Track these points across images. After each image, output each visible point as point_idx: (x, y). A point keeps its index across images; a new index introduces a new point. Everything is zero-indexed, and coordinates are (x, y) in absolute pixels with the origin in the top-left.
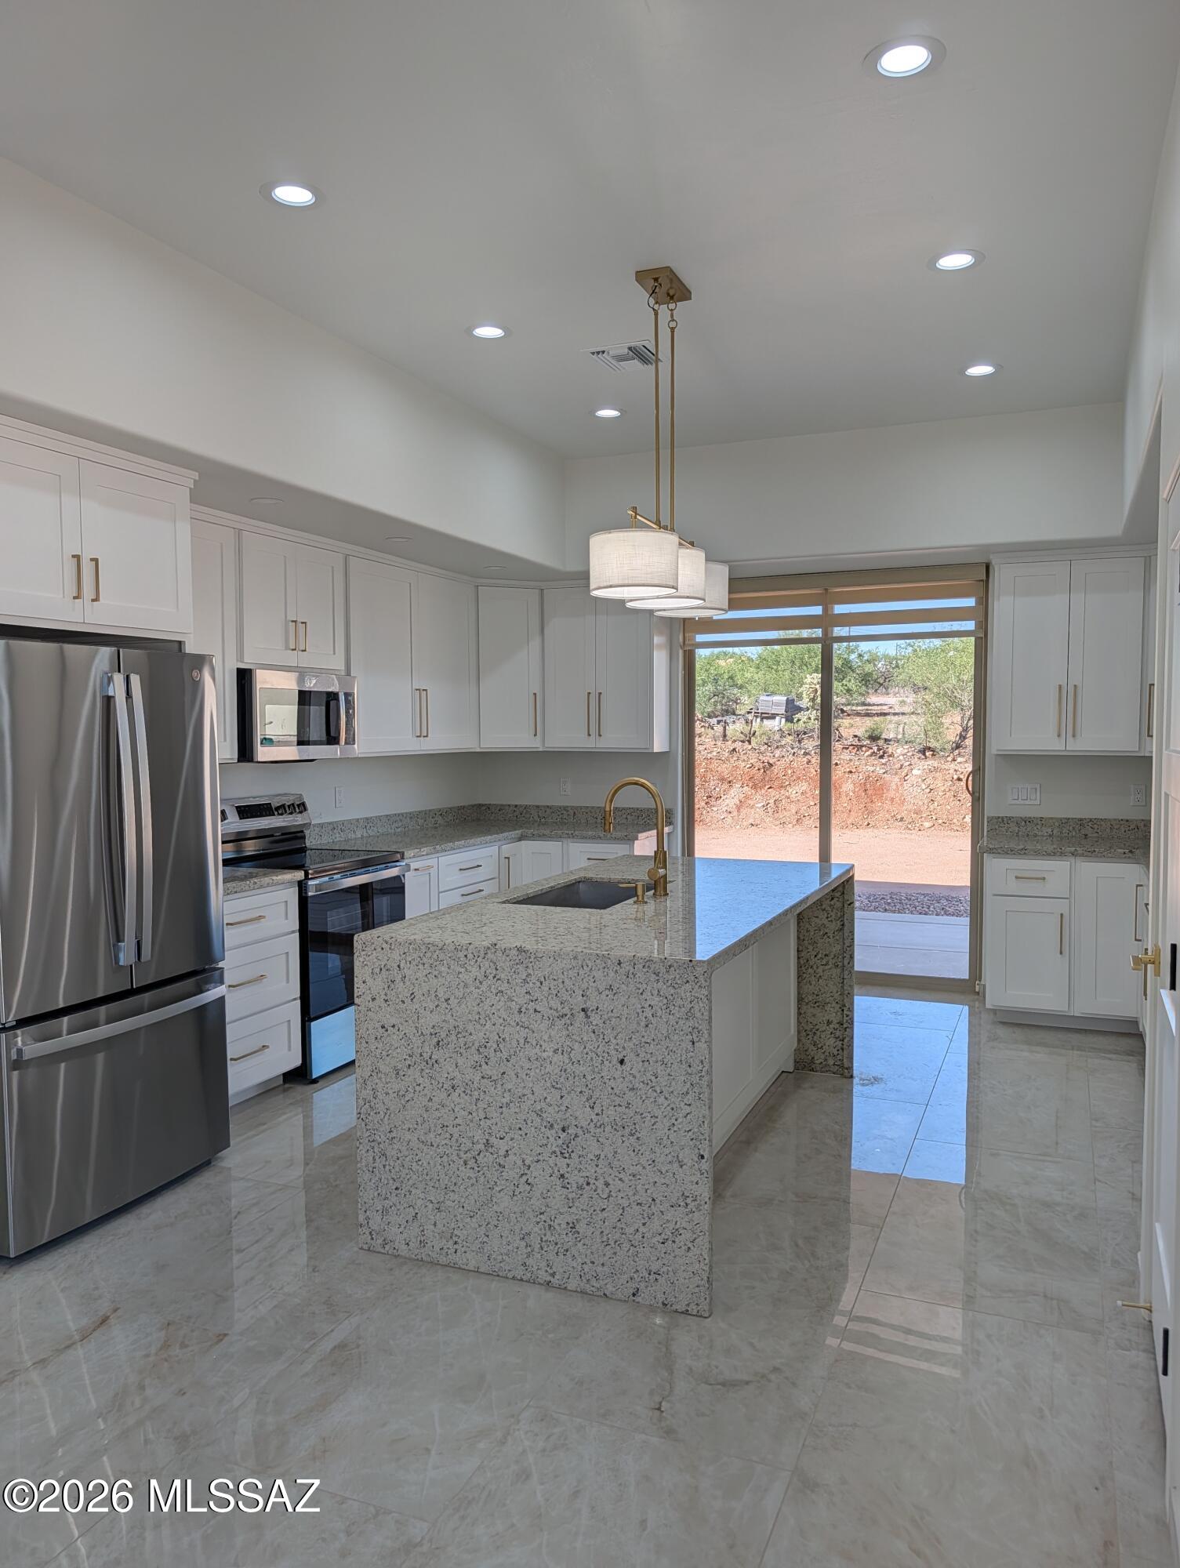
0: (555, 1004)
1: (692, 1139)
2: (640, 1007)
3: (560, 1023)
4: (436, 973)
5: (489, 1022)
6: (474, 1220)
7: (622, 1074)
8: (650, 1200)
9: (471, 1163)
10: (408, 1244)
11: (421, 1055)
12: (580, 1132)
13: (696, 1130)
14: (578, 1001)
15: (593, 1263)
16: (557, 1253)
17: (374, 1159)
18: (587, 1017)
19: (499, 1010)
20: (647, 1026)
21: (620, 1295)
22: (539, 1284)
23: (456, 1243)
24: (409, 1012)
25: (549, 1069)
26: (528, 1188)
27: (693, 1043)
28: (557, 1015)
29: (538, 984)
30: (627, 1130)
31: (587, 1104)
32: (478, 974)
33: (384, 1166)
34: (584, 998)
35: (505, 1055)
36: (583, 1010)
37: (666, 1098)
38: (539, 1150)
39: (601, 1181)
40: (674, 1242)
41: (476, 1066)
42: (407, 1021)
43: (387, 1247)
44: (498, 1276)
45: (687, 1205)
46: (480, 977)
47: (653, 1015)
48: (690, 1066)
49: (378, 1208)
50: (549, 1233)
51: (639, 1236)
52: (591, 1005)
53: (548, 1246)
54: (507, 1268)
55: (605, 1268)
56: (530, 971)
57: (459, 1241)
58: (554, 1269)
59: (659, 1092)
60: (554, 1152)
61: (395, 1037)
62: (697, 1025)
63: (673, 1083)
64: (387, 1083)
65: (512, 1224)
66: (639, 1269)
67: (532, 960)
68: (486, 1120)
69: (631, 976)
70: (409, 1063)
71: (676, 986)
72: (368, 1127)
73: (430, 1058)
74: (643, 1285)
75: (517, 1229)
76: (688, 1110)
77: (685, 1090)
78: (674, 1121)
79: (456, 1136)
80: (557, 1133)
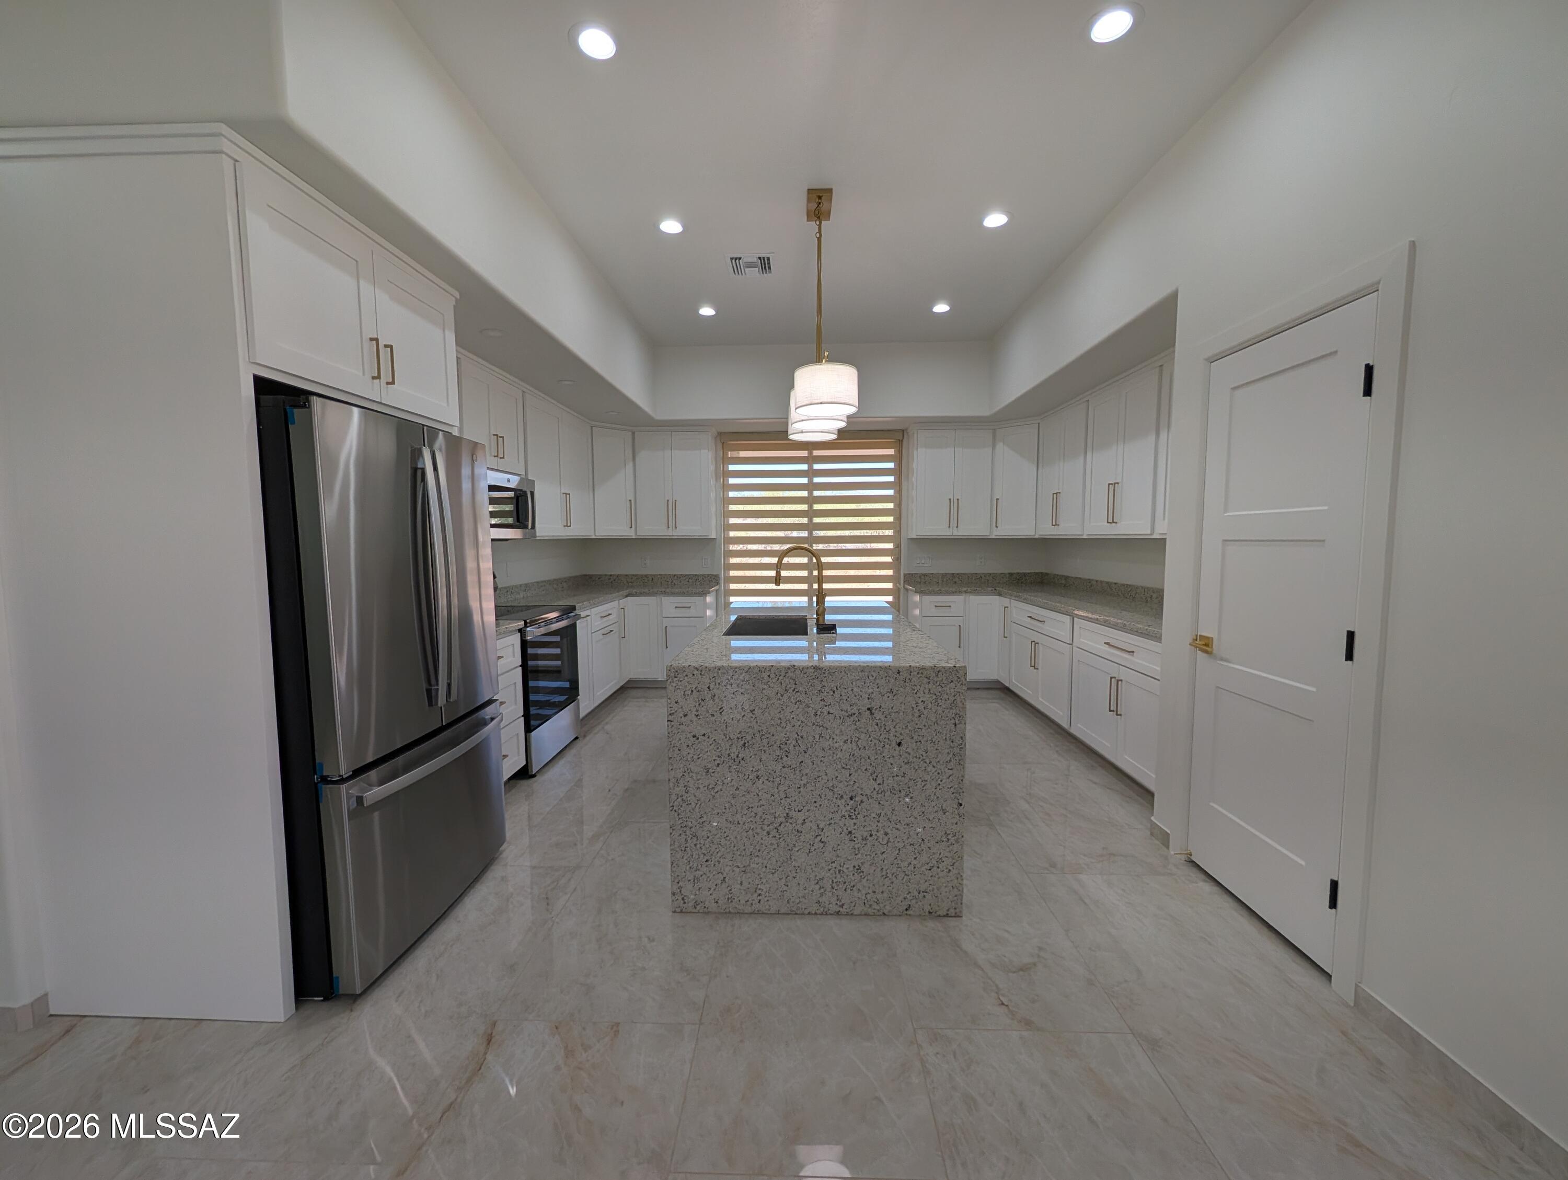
0: (846, 706)
1: (953, 793)
2: (914, 702)
3: (849, 721)
4: (742, 691)
5: (788, 724)
6: (776, 875)
7: (900, 752)
8: (920, 840)
9: (774, 833)
10: (717, 902)
11: (729, 755)
12: (865, 798)
13: (957, 786)
14: (865, 703)
15: (874, 892)
16: (845, 890)
17: (686, 840)
18: (872, 714)
19: (798, 715)
20: (920, 716)
21: (895, 912)
22: (831, 914)
23: (760, 895)
24: (717, 723)
25: (840, 755)
26: (822, 845)
27: (956, 725)
28: (847, 714)
29: (832, 693)
30: (903, 793)
31: (871, 778)
32: (779, 689)
33: (695, 845)
34: (870, 700)
35: (803, 748)
36: (869, 709)
37: (934, 767)
38: (831, 816)
39: (882, 832)
40: (938, 867)
41: (779, 759)
42: (716, 730)
43: (698, 908)
44: (796, 914)
45: (948, 839)
46: (781, 692)
47: (924, 708)
48: (952, 742)
49: (690, 878)
50: (839, 876)
51: (911, 867)
52: (875, 705)
53: (838, 885)
54: (804, 907)
55: (885, 895)
56: (824, 683)
57: (763, 893)
58: (843, 902)
59: (928, 762)
60: (844, 816)
61: (705, 744)
62: (958, 713)
63: (940, 755)
64: (698, 780)
65: (808, 874)
66: (910, 891)
67: (826, 675)
68: (787, 799)
69: (907, 680)
70: (719, 762)
71: (943, 685)
72: (680, 816)
73: (737, 757)
74: (914, 901)
75: (812, 876)
76: (951, 772)
77: (949, 759)
78: (939, 782)
79: (760, 814)
80: (846, 801)
